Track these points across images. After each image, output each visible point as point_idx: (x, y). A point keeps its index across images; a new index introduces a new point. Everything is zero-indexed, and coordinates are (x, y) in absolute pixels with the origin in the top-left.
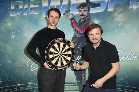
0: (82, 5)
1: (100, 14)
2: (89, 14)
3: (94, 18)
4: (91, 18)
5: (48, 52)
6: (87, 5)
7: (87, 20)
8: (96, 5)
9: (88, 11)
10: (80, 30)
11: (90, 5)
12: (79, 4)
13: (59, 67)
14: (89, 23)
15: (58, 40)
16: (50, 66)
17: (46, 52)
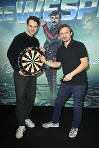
2: (60, 22)
5: (21, 61)
6: (59, 13)
7: (58, 27)
13: (33, 73)
15: (29, 49)
16: (25, 73)
17: (19, 62)
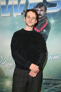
0: (40, 5)
1: (56, 14)
2: (46, 14)
3: (50, 18)
4: (47, 17)
6: (44, 5)
7: (43, 20)
8: (53, 5)
9: (44, 11)
10: (37, 29)
11: (47, 5)
12: (37, 3)
14: (45, 23)
